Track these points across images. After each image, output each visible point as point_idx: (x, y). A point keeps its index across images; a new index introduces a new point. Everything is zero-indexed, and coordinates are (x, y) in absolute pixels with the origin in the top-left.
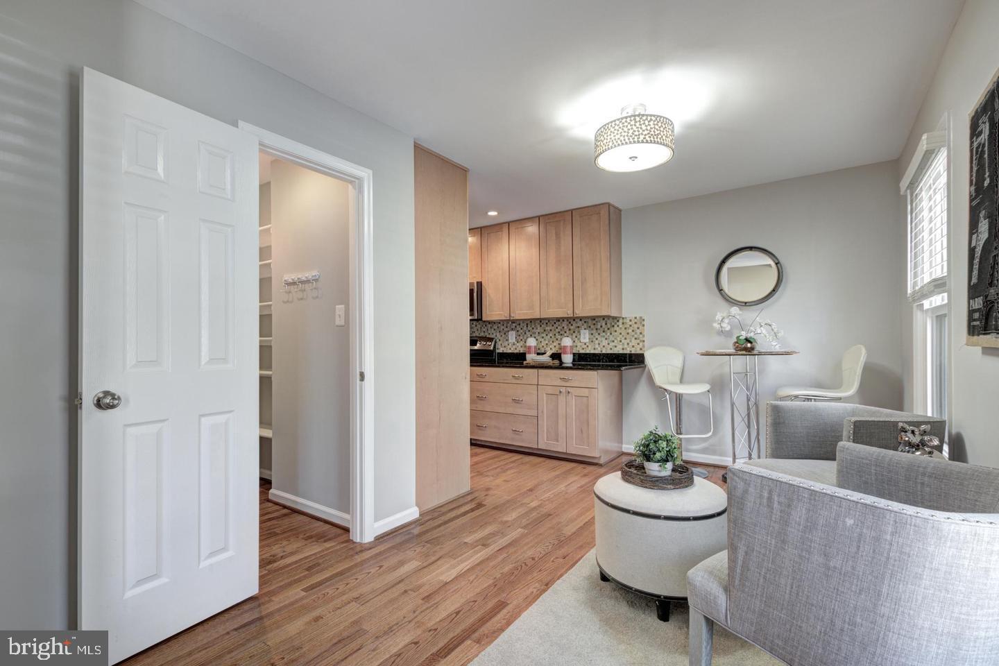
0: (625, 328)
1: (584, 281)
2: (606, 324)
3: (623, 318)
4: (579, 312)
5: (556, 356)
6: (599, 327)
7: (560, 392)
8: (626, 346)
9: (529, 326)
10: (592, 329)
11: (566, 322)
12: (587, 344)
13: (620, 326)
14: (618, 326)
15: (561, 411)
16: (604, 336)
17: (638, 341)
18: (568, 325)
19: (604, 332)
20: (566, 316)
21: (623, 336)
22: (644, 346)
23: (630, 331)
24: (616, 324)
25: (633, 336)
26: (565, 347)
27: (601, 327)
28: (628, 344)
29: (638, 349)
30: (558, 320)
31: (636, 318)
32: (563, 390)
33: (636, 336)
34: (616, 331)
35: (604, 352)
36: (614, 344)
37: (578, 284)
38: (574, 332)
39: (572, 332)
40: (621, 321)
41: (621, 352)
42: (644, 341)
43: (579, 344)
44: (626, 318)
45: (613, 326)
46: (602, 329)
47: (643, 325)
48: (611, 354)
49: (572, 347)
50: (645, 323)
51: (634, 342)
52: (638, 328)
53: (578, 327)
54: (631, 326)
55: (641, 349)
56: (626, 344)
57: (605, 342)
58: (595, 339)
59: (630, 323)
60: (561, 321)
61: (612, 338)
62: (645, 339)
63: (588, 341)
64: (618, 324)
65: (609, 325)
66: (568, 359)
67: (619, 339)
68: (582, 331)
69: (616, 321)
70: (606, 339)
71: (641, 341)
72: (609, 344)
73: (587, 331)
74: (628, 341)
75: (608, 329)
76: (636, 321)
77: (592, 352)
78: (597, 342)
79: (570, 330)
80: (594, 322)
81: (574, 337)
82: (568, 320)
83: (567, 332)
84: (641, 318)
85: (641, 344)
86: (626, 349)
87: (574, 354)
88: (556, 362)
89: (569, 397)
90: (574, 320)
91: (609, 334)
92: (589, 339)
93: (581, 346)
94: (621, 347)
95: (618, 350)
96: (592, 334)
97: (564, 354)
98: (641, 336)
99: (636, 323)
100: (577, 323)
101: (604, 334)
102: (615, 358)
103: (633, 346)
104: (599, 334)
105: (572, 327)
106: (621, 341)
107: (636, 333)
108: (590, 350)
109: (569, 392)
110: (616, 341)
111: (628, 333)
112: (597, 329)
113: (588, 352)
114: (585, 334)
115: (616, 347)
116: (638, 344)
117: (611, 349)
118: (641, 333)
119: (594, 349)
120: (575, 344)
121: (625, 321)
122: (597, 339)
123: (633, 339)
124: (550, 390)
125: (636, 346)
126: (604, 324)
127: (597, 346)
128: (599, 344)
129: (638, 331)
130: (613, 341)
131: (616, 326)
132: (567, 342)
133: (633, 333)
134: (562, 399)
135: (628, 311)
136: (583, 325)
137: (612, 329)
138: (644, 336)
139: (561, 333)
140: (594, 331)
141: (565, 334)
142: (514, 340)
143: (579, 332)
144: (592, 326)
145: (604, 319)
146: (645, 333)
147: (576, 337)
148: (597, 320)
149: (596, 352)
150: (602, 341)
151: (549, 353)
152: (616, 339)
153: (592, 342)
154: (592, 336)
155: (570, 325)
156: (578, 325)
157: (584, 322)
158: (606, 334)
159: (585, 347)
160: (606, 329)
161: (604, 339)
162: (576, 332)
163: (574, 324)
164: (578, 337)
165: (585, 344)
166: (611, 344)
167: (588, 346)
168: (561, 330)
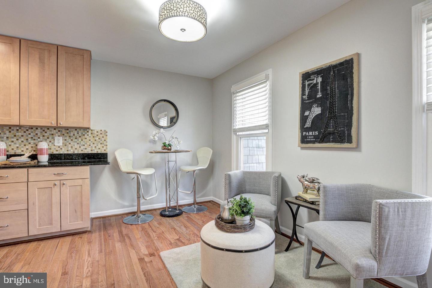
0: (94, 137)
1: (68, 100)
2: (78, 133)
3: (92, 130)
4: (63, 123)
5: (34, 157)
6: (72, 135)
7: (55, 185)
8: (94, 148)
10: (66, 137)
11: (39, 130)
12: (61, 147)
13: (90, 135)
14: (88, 135)
15: (55, 199)
16: (76, 142)
17: (103, 145)
18: (41, 132)
19: (76, 138)
20: (50, 125)
21: (92, 142)
22: (107, 148)
23: (97, 139)
24: (86, 133)
25: (99, 142)
26: (41, 150)
27: (74, 135)
28: (95, 147)
29: (103, 150)
30: (31, 127)
31: (101, 130)
32: (57, 183)
33: (101, 142)
34: (86, 138)
35: (76, 152)
36: (84, 147)
37: (61, 102)
38: (48, 138)
39: (46, 138)
40: (90, 132)
41: (90, 152)
42: (107, 145)
43: (53, 147)
44: (94, 130)
45: (84, 135)
46: (74, 137)
47: (107, 135)
49: (47, 149)
50: (107, 134)
51: (100, 146)
52: (103, 137)
53: (53, 134)
54: (97, 135)
55: (105, 150)
56: (94, 147)
57: (77, 146)
58: (68, 144)
59: (97, 134)
60: (34, 128)
61: (82, 143)
62: (107, 144)
63: (62, 145)
64: (87, 133)
65: (80, 134)
66: (44, 159)
67: (88, 144)
68: (56, 138)
69: (86, 131)
70: (78, 144)
71: (105, 145)
72: (80, 147)
73: (61, 138)
74: (95, 145)
75: (80, 137)
76: (101, 132)
77: (66, 152)
78: (70, 146)
79: (44, 136)
80: (68, 131)
81: (48, 142)
82: (41, 129)
83: (41, 138)
84: (105, 131)
85: (105, 147)
86: (94, 150)
88: (33, 163)
89: (63, 188)
90: (48, 129)
91: (80, 140)
92: (63, 143)
93: (55, 149)
94: (90, 149)
95: (88, 151)
96: (66, 140)
97: (40, 155)
98: (105, 142)
99: (101, 134)
100: (51, 131)
101: (76, 140)
102: (86, 156)
103: (99, 149)
104: (72, 140)
105: (46, 134)
106: (90, 145)
107: (101, 140)
108: (64, 151)
109: (64, 184)
110: (86, 145)
111: (95, 140)
112: (70, 137)
113: (61, 153)
114: (59, 140)
115: (86, 149)
116: (103, 147)
117: (82, 150)
118: (105, 140)
119: (68, 151)
120: (50, 147)
121: (93, 132)
122: (70, 144)
123: (100, 144)
124: (42, 185)
125: (101, 148)
126: (76, 133)
127: (70, 149)
128: (72, 147)
129: (103, 139)
130: (84, 145)
131: (86, 135)
132: (44, 145)
133: (99, 140)
134: (56, 190)
135: (95, 125)
136: (57, 133)
137: (83, 137)
138: (107, 142)
139: (34, 138)
140: (68, 138)
141: (39, 140)
143: (53, 138)
144: (66, 134)
145: (76, 130)
146: (108, 140)
147: (50, 142)
148: (70, 130)
149: (69, 152)
150: (74, 145)
151: (28, 154)
152: (86, 144)
153: (66, 145)
154: (65, 142)
155: (44, 132)
156: (53, 133)
157: (59, 131)
158: (78, 140)
159: (58, 149)
160: (78, 137)
161: (76, 144)
162: (50, 138)
163: (48, 132)
164: (52, 142)
165: (59, 147)
166: (82, 147)
167: (61, 149)
168: (34, 136)
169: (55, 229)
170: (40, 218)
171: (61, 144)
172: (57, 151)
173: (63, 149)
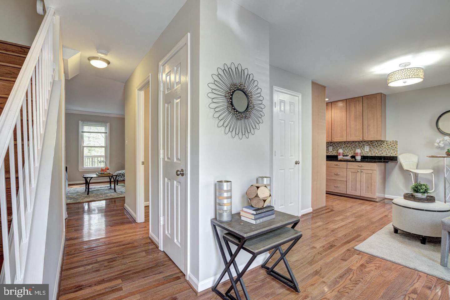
0: (388, 145)
1: (368, 126)
2: (378, 144)
3: (386, 141)
4: (365, 139)
5: (353, 157)
7: (358, 171)
8: (388, 153)
9: (339, 144)
10: (371, 146)
11: (357, 143)
13: (385, 145)
14: (384, 144)
15: (358, 179)
16: (377, 149)
17: (394, 151)
18: (358, 144)
19: (376, 147)
20: (359, 140)
21: (386, 149)
22: (397, 153)
23: (390, 147)
25: (392, 149)
26: (357, 153)
27: (375, 145)
28: (389, 152)
29: (394, 154)
30: (354, 142)
31: (393, 141)
32: (359, 170)
33: (393, 149)
34: (383, 147)
35: (376, 155)
36: (382, 152)
37: (365, 127)
38: (361, 147)
40: (385, 142)
41: (385, 155)
42: (397, 151)
44: (388, 141)
45: (381, 144)
46: (375, 146)
47: (397, 144)
48: (380, 156)
49: (360, 153)
50: (398, 143)
51: (392, 151)
52: (394, 145)
53: (364, 145)
54: (390, 144)
55: (396, 154)
56: (388, 152)
57: (377, 151)
58: (372, 150)
59: (390, 143)
60: (355, 142)
61: (380, 149)
62: (398, 150)
64: (384, 143)
65: (379, 144)
66: (358, 158)
67: (384, 150)
68: (366, 147)
69: (383, 142)
70: (378, 150)
71: (396, 151)
72: (379, 152)
73: (368, 147)
74: (389, 151)
75: (379, 146)
76: (393, 142)
77: (371, 155)
78: (373, 151)
79: (359, 146)
80: (372, 143)
81: (361, 149)
82: (358, 142)
83: (358, 147)
84: (396, 141)
85: (396, 152)
87: (361, 156)
88: (354, 159)
89: (362, 174)
90: (361, 142)
91: (379, 148)
92: (369, 150)
93: (365, 153)
94: (385, 153)
95: (384, 154)
96: (371, 148)
97: (357, 156)
98: (396, 149)
99: (393, 143)
100: (363, 143)
101: (377, 148)
102: (382, 158)
103: (392, 153)
104: (374, 148)
105: (360, 145)
106: (385, 151)
107: (393, 148)
109: (362, 172)
110: (382, 151)
111: (389, 148)
112: (373, 146)
113: (368, 155)
114: (367, 148)
115: (383, 153)
116: (394, 152)
117: (380, 154)
118: (396, 148)
120: (362, 152)
121: (387, 142)
122: (373, 150)
123: (392, 150)
124: (353, 170)
125: (393, 153)
126: (376, 144)
127: (373, 153)
128: (374, 152)
129: (394, 147)
130: (381, 151)
131: (383, 145)
132: (358, 151)
133: (392, 148)
134: (359, 174)
135: (389, 137)
136: (366, 144)
137: (381, 146)
138: (397, 149)
139: (355, 147)
140: (372, 146)
141: (357, 148)
142: (332, 150)
143: (364, 147)
144: (371, 145)
145: (376, 142)
146: (398, 148)
147: (362, 149)
148: (373, 142)
149: (373, 155)
150: (375, 151)
151: (350, 156)
152: (383, 150)
153: (370, 151)
154: (370, 149)
156: (363, 144)
157: (367, 143)
158: (378, 148)
159: (367, 153)
160: (378, 146)
162: (362, 147)
163: (361, 144)
164: (363, 149)
165: (367, 152)
166: (380, 152)
167: (368, 153)
168: (355, 146)
169: (358, 194)
170: (351, 187)
172: (366, 154)
173: (369, 153)
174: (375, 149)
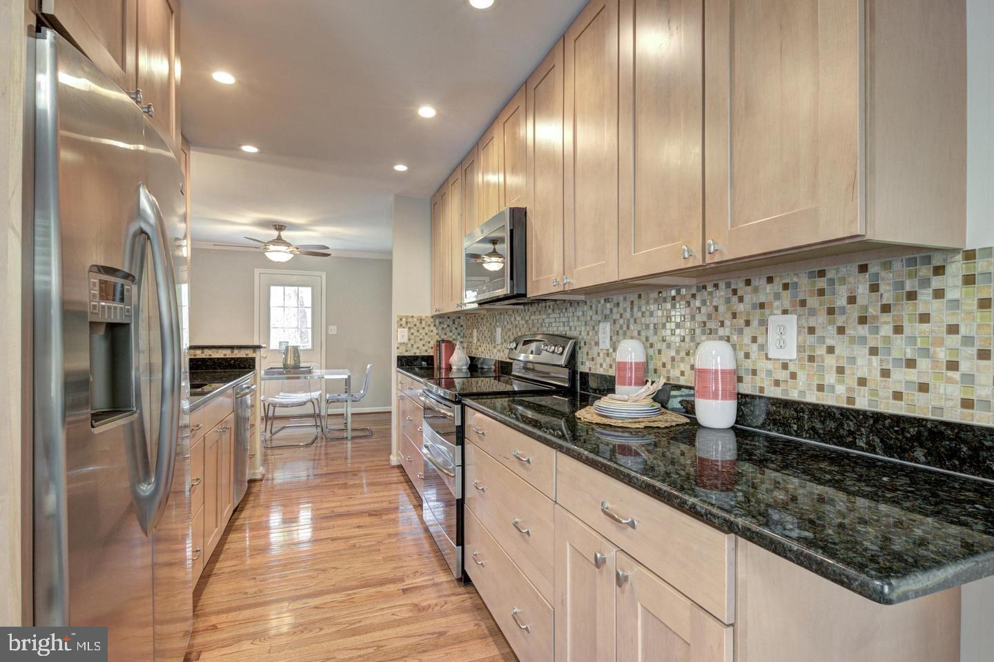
0: (985, 303)
2: (874, 288)
3: (970, 255)
6: (842, 301)
8: (984, 389)
10: (813, 312)
12: (792, 368)
13: (954, 292)
14: (940, 293)
16: (863, 340)
18: (728, 301)
19: (863, 320)
21: (969, 340)
24: (925, 283)
26: (706, 373)
27: (852, 300)
30: (702, 285)
34: (925, 318)
35: (862, 404)
36: (912, 375)
38: (747, 323)
39: (740, 321)
40: (956, 268)
41: (953, 415)
43: (763, 365)
44: (988, 253)
45: (912, 296)
46: (854, 312)
48: (898, 420)
49: (733, 375)
53: (762, 306)
56: (985, 378)
57: (867, 366)
58: (821, 351)
61: (901, 348)
63: (794, 356)
64: (937, 283)
65: (887, 293)
66: (717, 414)
67: (943, 354)
68: (775, 320)
69: (925, 271)
70: (874, 351)
72: (885, 373)
73: (792, 322)
75: (886, 309)
77: (812, 398)
78: (831, 361)
79: (734, 315)
80: (822, 283)
81: (747, 339)
82: (728, 285)
83: (727, 323)
87: (744, 401)
90: (748, 283)
91: (886, 330)
92: (801, 348)
93: (769, 373)
94: (955, 392)
95: (941, 402)
96: (812, 330)
100: (756, 290)
101: (863, 330)
102: (918, 438)
104: (841, 330)
105: (741, 308)
106: (953, 366)
108: (803, 391)
110: (923, 364)
112: (831, 311)
113: (794, 396)
114: (783, 329)
115: (924, 388)
117: (897, 396)
119: (821, 388)
120: (748, 364)
122: (831, 350)
126: (862, 290)
127: (830, 378)
128: (840, 370)
130: (911, 363)
131: (925, 295)
136: (777, 296)
137: (907, 310)
139: (709, 325)
140: (821, 319)
143: (763, 323)
144: (813, 302)
145: (864, 269)
147: (754, 339)
148: (831, 274)
149: (828, 400)
150: (852, 360)
152: (925, 352)
153: (811, 359)
154: (811, 339)
155: (735, 299)
156: (762, 299)
157: (786, 287)
158: (875, 330)
159: (782, 375)
160: (873, 310)
161: (861, 352)
162: (755, 323)
163: (747, 298)
164: (760, 340)
165: (785, 366)
166: (901, 376)
167: (793, 376)
168: (710, 316)
171: (791, 353)
172: (777, 383)
173: (802, 376)
174: (852, 340)
